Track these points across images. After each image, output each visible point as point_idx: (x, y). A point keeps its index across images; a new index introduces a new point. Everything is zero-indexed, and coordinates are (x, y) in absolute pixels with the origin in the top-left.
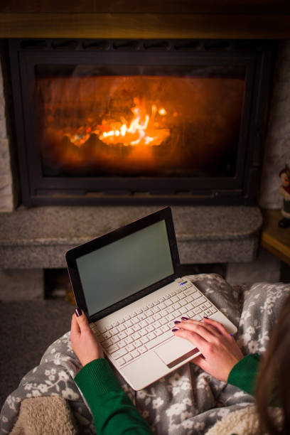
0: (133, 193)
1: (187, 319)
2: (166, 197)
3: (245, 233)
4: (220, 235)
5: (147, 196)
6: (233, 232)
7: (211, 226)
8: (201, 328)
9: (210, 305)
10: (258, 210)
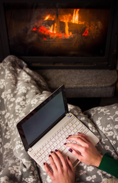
0: (54, 64)
1: (71, 135)
2: (71, 65)
3: (108, 85)
4: (96, 86)
5: (61, 65)
6: (102, 84)
7: (92, 81)
8: (80, 139)
9: (85, 128)
10: (116, 72)
